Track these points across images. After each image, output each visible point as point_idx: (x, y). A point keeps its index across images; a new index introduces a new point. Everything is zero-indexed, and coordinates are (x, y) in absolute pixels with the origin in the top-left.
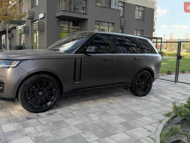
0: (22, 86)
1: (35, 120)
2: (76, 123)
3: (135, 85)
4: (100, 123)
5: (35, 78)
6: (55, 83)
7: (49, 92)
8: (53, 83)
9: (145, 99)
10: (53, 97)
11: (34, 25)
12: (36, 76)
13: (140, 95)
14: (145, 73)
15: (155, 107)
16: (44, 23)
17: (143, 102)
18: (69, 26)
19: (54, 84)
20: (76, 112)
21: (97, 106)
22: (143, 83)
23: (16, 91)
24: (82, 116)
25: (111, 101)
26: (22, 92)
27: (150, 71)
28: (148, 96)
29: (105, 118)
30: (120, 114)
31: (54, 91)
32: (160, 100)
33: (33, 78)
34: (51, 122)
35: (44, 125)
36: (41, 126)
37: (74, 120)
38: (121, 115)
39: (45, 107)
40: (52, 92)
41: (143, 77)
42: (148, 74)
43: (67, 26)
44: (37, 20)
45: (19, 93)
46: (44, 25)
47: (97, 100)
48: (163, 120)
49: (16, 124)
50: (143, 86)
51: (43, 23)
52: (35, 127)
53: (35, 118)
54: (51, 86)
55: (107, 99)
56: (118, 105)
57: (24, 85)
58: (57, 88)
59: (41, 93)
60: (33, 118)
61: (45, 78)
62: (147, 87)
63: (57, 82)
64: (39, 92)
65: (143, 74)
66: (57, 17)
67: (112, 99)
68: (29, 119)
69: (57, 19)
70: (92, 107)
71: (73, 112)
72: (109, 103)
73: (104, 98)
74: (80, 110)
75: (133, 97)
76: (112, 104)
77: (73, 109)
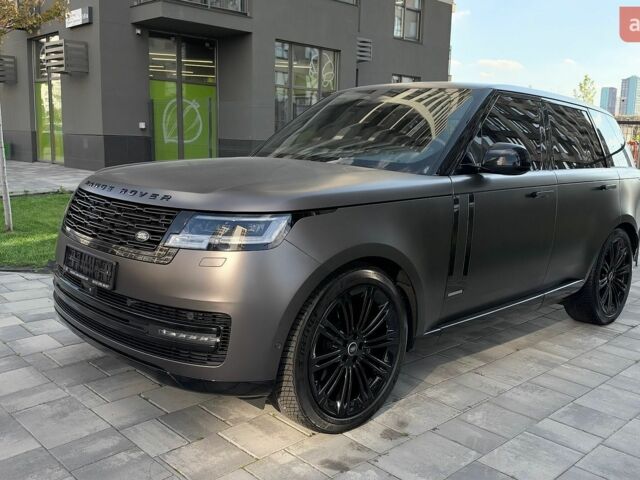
1: (372, 472)
8: (391, 302)
9: (628, 335)
10: (385, 359)
11: (47, 51)
14: (620, 237)
16: (87, 46)
18: (179, 57)
22: (611, 276)
24: (523, 433)
25: (536, 353)
28: (621, 321)
42: (627, 245)
43: (173, 57)
44: (55, 33)
46: (87, 53)
50: (610, 288)
51: (83, 46)
53: (358, 461)
59: (353, 349)
61: (369, 286)
62: (618, 291)
64: (346, 343)
66: (138, 25)
69: (138, 32)
70: (508, 387)
71: (470, 418)
72: (540, 362)
73: (499, 343)
74: (480, 403)
75: (581, 328)
76: (554, 365)
77: (447, 400)
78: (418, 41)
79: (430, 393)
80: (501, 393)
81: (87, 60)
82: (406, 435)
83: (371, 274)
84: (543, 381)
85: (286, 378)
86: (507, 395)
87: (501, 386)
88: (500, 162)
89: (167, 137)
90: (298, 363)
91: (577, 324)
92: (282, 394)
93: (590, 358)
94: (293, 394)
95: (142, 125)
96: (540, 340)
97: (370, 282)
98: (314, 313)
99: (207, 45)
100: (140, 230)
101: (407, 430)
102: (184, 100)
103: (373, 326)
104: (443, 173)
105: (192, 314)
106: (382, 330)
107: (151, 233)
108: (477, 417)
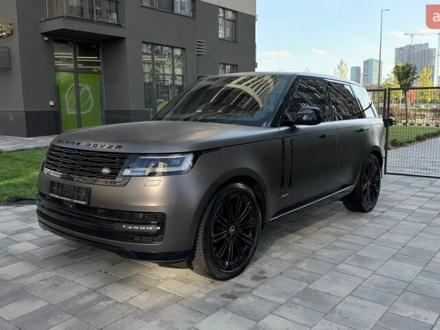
8: (252, 201)
10: (250, 236)
14: (373, 159)
16: (9, 49)
17: (388, 224)
18: (75, 55)
19: (253, 206)
22: (369, 183)
29: (379, 270)
31: (254, 221)
32: (408, 214)
34: (291, 296)
35: (288, 305)
36: (286, 309)
39: (241, 262)
40: (250, 224)
41: (369, 170)
43: (71, 56)
46: (10, 55)
51: (6, 50)
52: (276, 313)
59: (233, 230)
60: (239, 293)
61: (240, 193)
62: (374, 191)
64: (229, 227)
66: (45, 34)
69: (46, 39)
70: (317, 249)
71: (299, 266)
72: (334, 234)
73: (308, 226)
74: (303, 258)
75: (354, 215)
76: (342, 236)
77: (284, 258)
78: (235, 41)
79: (274, 255)
80: (314, 252)
81: (10, 59)
82: (265, 278)
83: (240, 185)
84: (337, 244)
85: (198, 248)
86: (318, 253)
87: (313, 248)
88: (305, 118)
89: (69, 110)
90: (205, 239)
91: (352, 212)
92: (196, 258)
93: (361, 230)
94: (202, 257)
95: (52, 103)
96: (330, 223)
97: (240, 191)
98: (212, 210)
100: (103, 167)
101: (265, 275)
102: (80, 84)
103: (243, 216)
104: (273, 126)
105: (141, 214)
106: (247, 218)
107: (111, 169)
108: (303, 265)
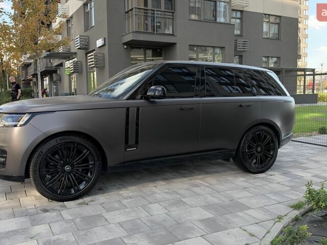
0: (36, 155)
1: (55, 214)
2: (122, 219)
3: (243, 153)
4: (164, 220)
5: (56, 142)
6: (92, 150)
7: (83, 167)
8: (88, 150)
9: (262, 178)
10: (89, 175)
11: (89, 58)
12: (58, 139)
13: (253, 171)
14: (261, 130)
15: (277, 193)
16: (104, 54)
17: (256, 184)
18: (145, 57)
19: (91, 153)
20: (130, 200)
21: (167, 191)
22: (259, 149)
23: (25, 164)
24: (136, 207)
25: (198, 182)
26: (35, 166)
27: (273, 127)
28: (269, 172)
29: (176, 211)
30: (207, 204)
31: (91, 164)
32: (291, 179)
33: (53, 143)
34: (80, 217)
35: (68, 221)
36: (62, 223)
37: (120, 214)
38: (208, 207)
39: (76, 192)
40: (88, 166)
41: (257, 139)
42: (269, 134)
44: (94, 50)
45: (31, 167)
46: (104, 58)
47: (171, 180)
48: (285, 216)
49: (22, 219)
50: (259, 155)
51: (102, 55)
52: (51, 225)
53: (56, 210)
54: (84, 155)
55: (190, 178)
56: (207, 189)
57: (39, 154)
58: (96, 158)
60: (53, 210)
61: (74, 143)
62: (267, 157)
63: (96, 149)
64: (64, 166)
65: (257, 133)
66: (125, 44)
67: (201, 179)
68: (46, 211)
69: (125, 47)
78: (278, 39)
81: (104, 61)
82: (87, 204)
99: (159, 50)
